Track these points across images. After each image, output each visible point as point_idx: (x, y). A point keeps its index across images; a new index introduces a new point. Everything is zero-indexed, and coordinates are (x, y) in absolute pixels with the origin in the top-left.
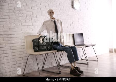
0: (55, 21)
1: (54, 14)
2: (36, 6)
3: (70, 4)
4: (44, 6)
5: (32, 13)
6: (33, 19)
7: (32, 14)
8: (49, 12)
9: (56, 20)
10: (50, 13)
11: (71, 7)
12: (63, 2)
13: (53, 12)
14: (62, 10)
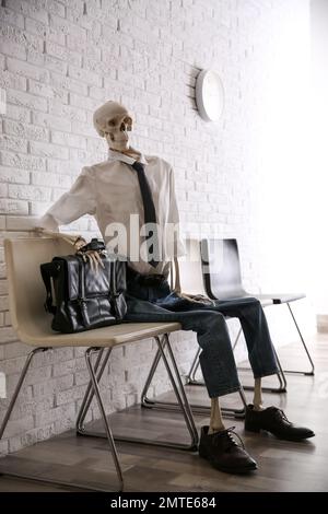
0: (138, 168)
1: (130, 129)
2: (48, 81)
3: (187, 91)
4: (85, 87)
5: (29, 113)
6: (36, 145)
7: (28, 120)
8: (108, 119)
9: (143, 161)
10: (113, 123)
11: (189, 104)
12: (160, 76)
13: (128, 120)
14: (157, 117)
